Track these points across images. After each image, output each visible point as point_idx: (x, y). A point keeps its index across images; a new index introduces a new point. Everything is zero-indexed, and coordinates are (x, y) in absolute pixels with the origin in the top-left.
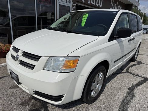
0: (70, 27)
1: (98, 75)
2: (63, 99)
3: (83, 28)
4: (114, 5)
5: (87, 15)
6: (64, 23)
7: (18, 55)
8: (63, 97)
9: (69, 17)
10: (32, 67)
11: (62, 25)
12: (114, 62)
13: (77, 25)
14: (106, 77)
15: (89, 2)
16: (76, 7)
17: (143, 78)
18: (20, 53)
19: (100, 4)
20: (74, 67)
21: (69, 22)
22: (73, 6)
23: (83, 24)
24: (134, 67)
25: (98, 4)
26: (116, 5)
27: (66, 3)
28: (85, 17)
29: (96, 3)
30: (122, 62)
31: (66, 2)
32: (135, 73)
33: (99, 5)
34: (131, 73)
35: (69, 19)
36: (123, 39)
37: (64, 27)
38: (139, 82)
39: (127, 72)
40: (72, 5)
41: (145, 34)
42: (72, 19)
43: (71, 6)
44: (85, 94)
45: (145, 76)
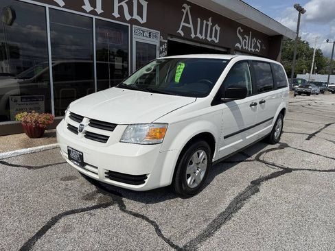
0: (157, 83)
1: (196, 153)
2: (146, 181)
3: (178, 85)
4: (244, 38)
5: (183, 66)
6: (147, 77)
7: (82, 125)
8: (146, 178)
9: (156, 67)
10: (104, 139)
11: (143, 81)
12: (225, 138)
13: (169, 81)
14: (213, 160)
15: (193, 36)
16: (168, 46)
17: (281, 168)
18: (85, 122)
19: (216, 37)
20: (160, 138)
21: (155, 74)
22: (162, 44)
23: (177, 80)
24: (271, 152)
25: (211, 37)
26: (247, 37)
27: (148, 39)
28: (181, 68)
29: (206, 36)
30: (241, 140)
31: (150, 36)
32: (271, 161)
33: (213, 38)
34: (263, 162)
35: (154, 70)
36: (238, 102)
37: (145, 83)
38: (273, 174)
39: (257, 159)
40: (161, 42)
41: (317, 94)
42: (160, 69)
43: (158, 45)
44: (177, 178)
45: (286, 166)
